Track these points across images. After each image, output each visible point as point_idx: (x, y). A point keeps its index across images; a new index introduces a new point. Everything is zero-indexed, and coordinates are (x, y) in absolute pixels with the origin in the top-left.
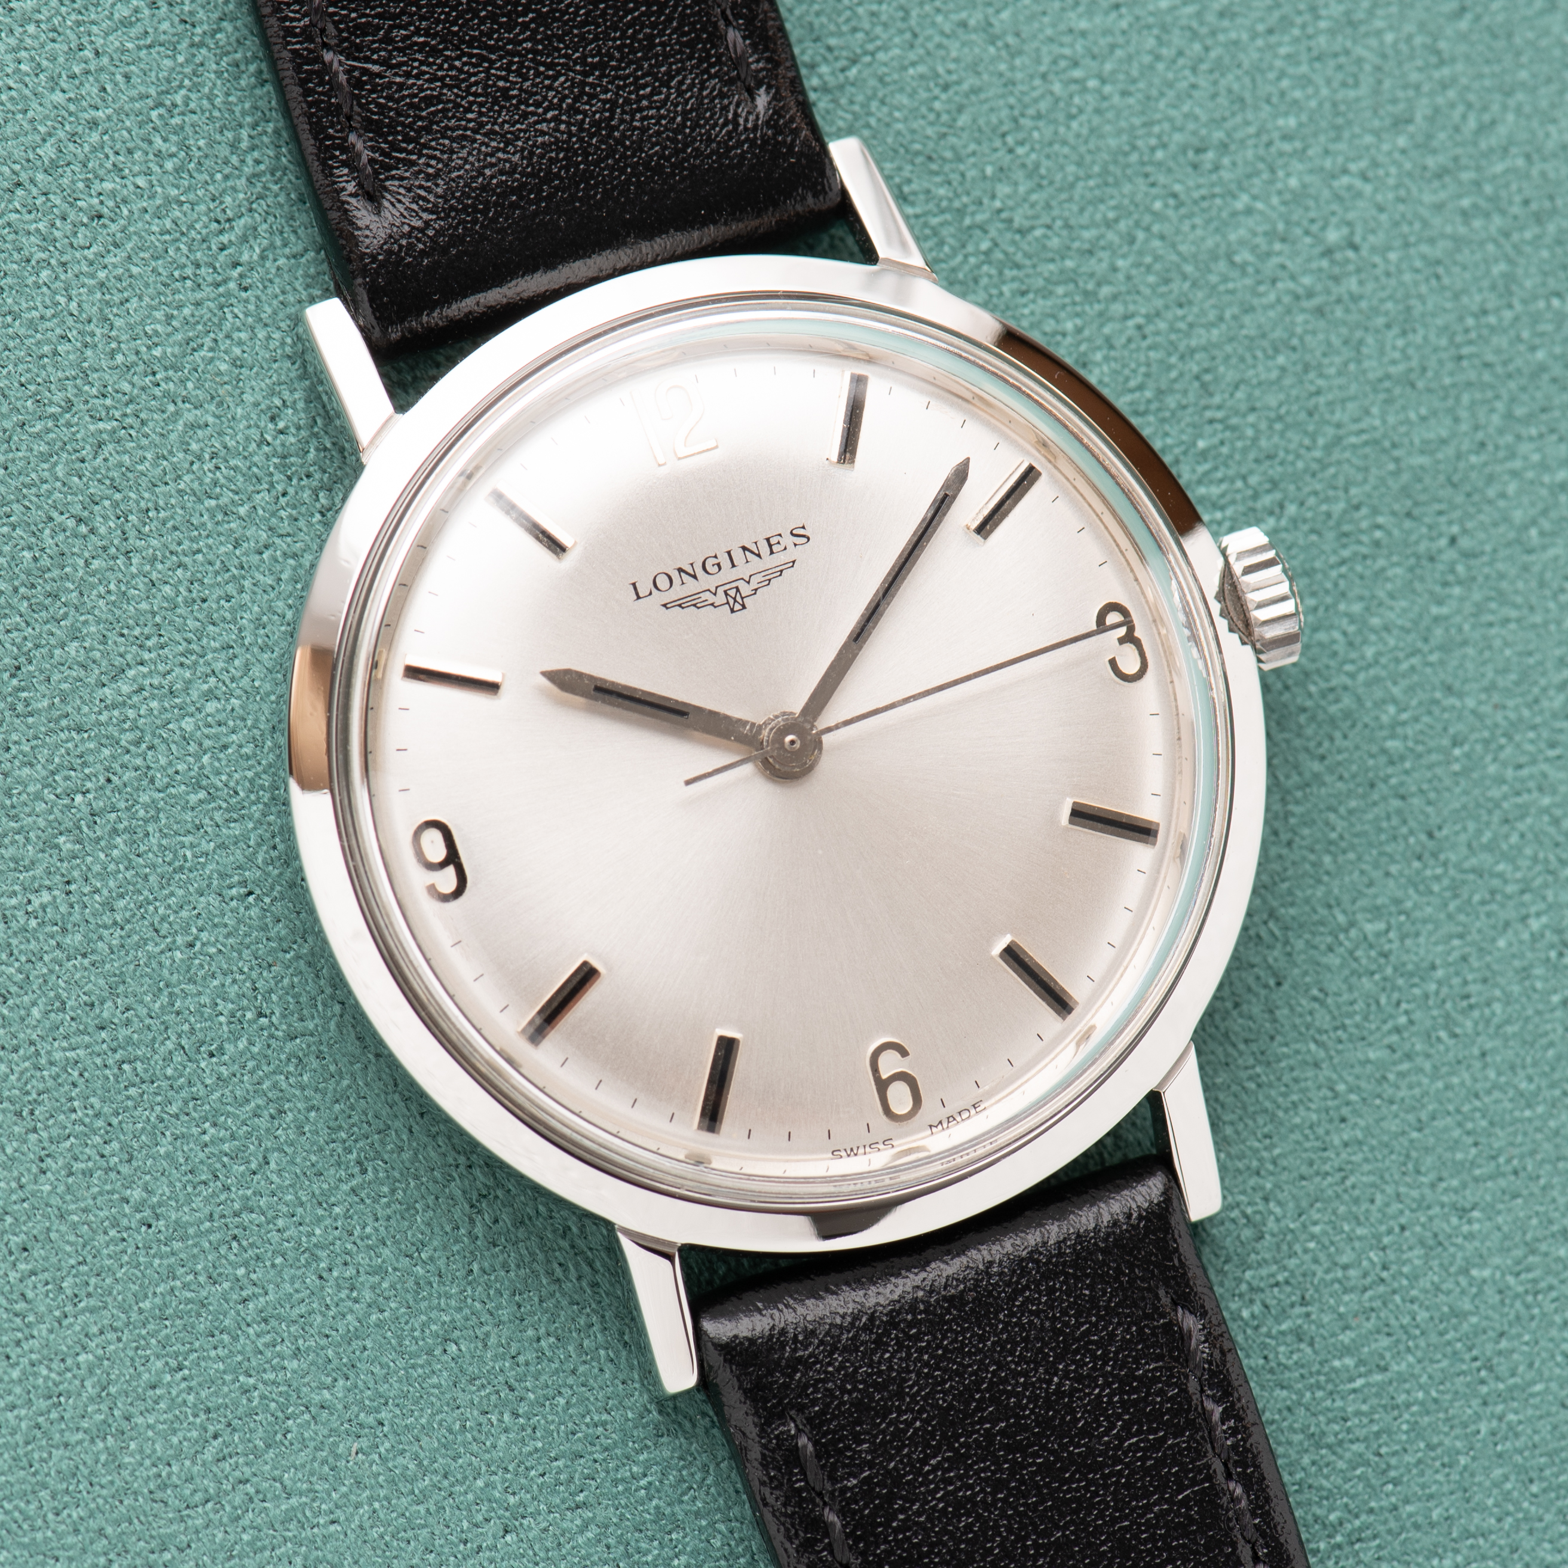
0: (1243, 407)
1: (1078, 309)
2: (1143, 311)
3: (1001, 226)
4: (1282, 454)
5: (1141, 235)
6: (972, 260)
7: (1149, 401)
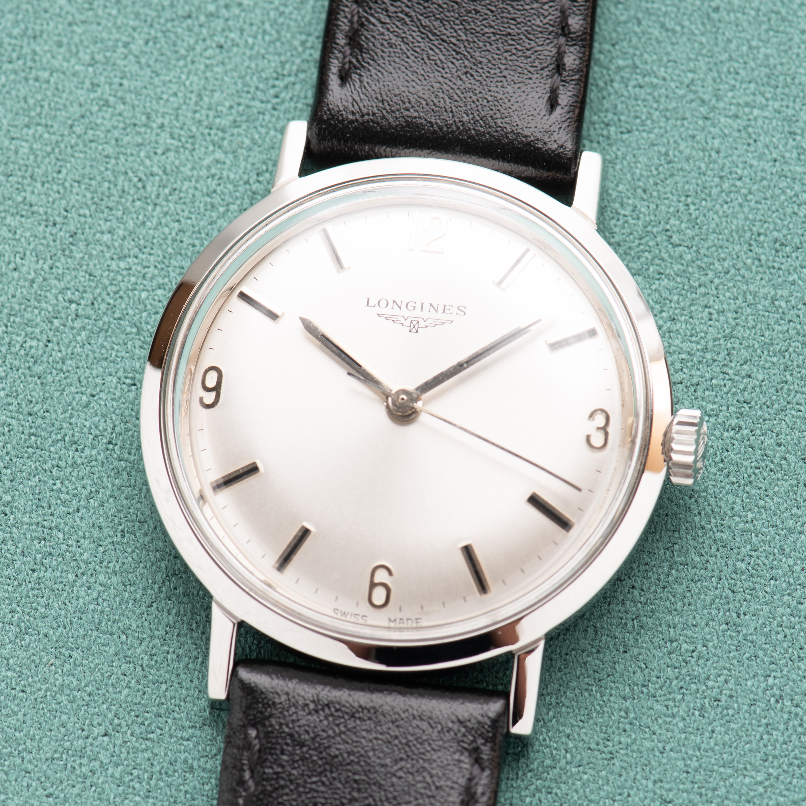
0: (744, 373)
1: (684, 292)
2: (716, 307)
3: (665, 238)
4: (753, 403)
5: (733, 271)
6: (642, 247)
7: (698, 350)
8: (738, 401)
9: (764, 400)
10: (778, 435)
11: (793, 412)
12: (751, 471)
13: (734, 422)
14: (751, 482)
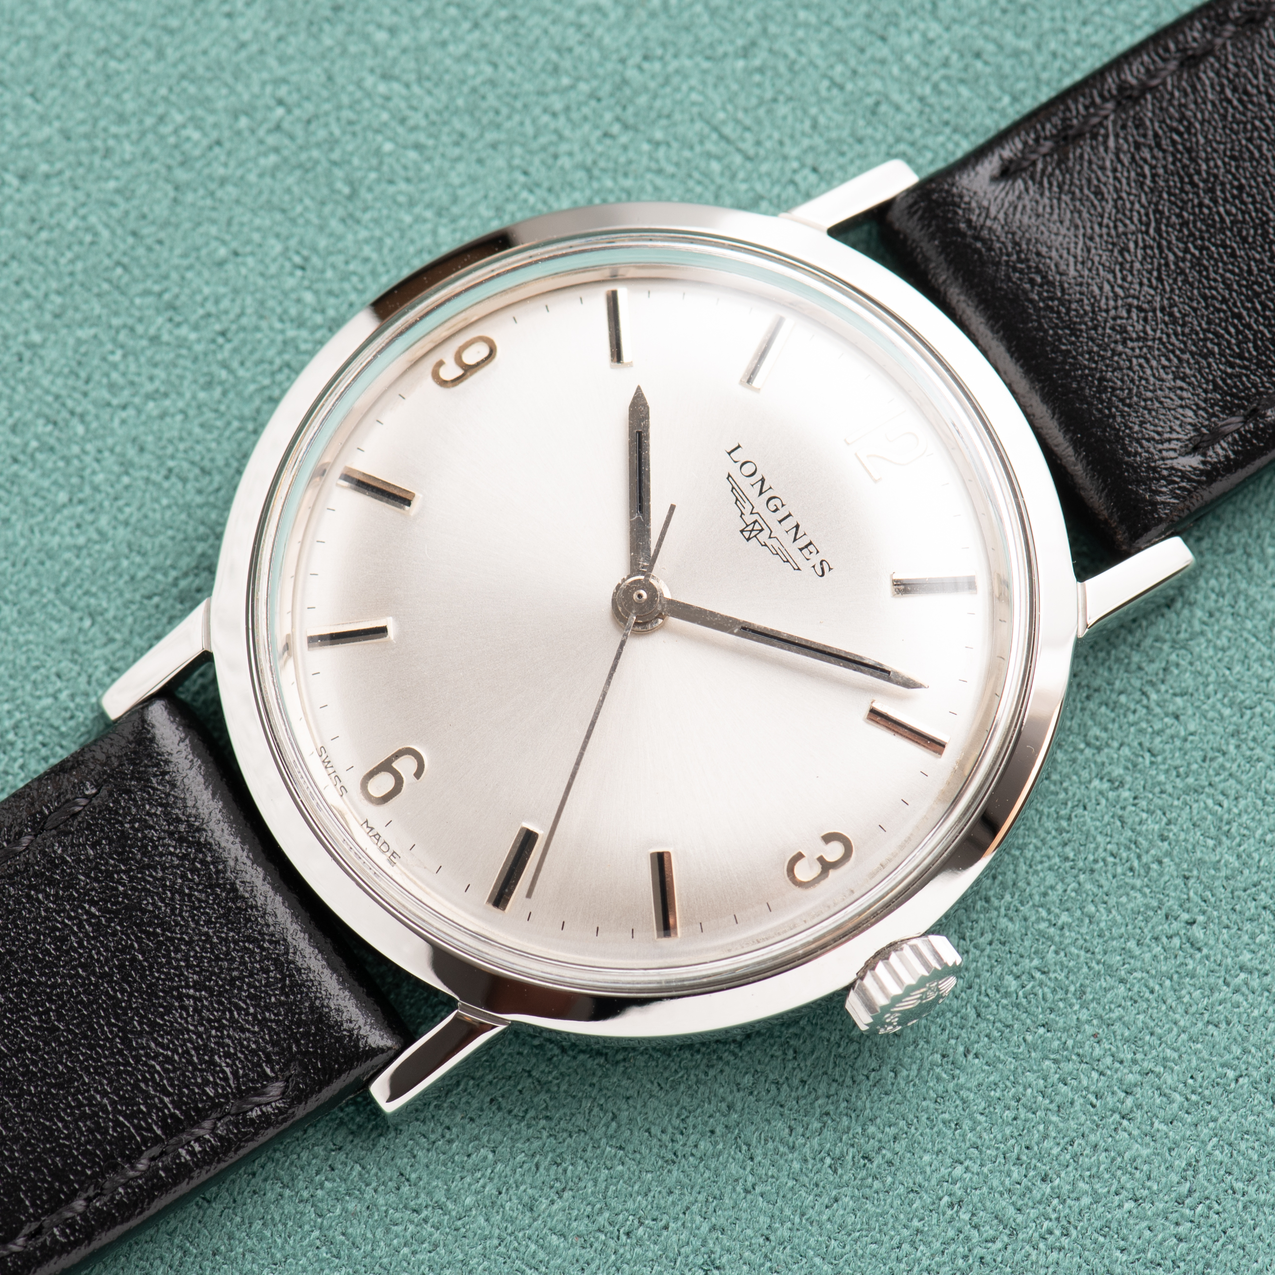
8: (1140, 744)
9: (1178, 762)
10: (1169, 823)
11: (1210, 802)
12: (1103, 855)
13: (1118, 771)
14: (1092, 871)
